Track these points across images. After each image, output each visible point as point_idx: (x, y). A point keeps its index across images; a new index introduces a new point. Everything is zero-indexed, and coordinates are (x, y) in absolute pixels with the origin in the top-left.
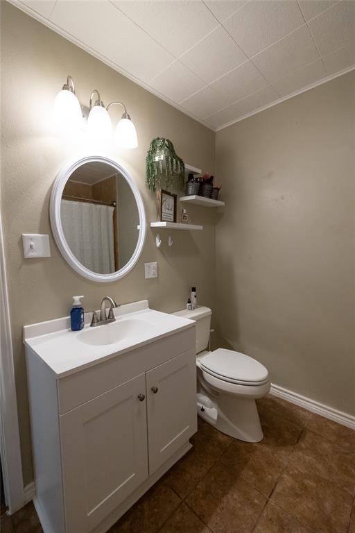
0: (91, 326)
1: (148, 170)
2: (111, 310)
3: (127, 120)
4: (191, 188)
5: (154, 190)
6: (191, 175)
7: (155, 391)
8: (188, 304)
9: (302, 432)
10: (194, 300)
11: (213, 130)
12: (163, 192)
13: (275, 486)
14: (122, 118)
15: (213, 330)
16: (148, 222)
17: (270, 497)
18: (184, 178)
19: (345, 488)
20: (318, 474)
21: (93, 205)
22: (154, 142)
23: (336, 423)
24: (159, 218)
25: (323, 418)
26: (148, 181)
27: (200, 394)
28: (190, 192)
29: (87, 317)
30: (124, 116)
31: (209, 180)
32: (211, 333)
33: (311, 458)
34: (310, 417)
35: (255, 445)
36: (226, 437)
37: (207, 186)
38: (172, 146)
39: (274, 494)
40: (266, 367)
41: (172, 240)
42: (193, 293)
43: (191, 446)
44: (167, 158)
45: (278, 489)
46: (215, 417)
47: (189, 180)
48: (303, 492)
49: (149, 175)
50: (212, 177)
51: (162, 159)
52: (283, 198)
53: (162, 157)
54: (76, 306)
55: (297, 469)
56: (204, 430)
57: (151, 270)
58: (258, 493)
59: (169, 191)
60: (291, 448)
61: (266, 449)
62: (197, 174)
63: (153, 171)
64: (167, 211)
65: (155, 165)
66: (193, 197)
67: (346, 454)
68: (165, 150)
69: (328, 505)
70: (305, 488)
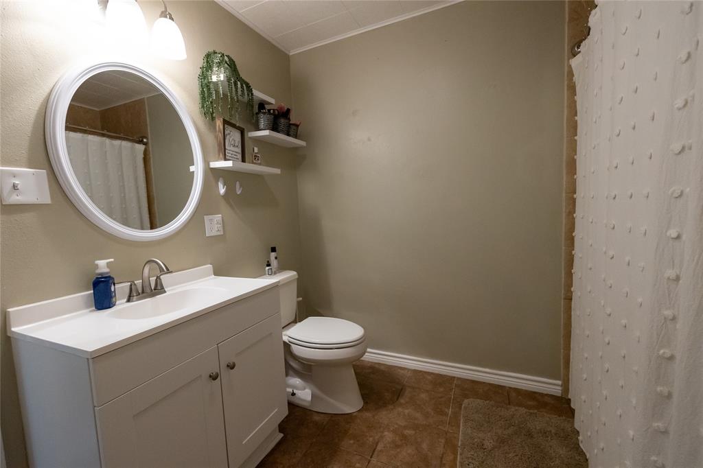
0: (129, 301)
1: (202, 92)
2: (158, 278)
3: (167, 20)
4: (263, 121)
5: (213, 119)
6: (262, 105)
7: (231, 367)
8: (267, 268)
9: (402, 389)
10: (274, 263)
11: (287, 52)
12: (225, 122)
13: (376, 446)
14: (161, 16)
15: (301, 299)
16: (206, 162)
17: (371, 457)
18: (253, 107)
19: (440, 427)
20: (416, 422)
21: (107, 141)
22: (208, 56)
23: (432, 373)
24: (221, 156)
25: (421, 371)
26: (203, 107)
27: (289, 378)
28: (262, 126)
29: (120, 289)
30: (164, 14)
31: (286, 114)
32: (299, 303)
33: (410, 410)
34: (409, 374)
35: (355, 414)
36: (322, 415)
37: (282, 121)
38: (235, 65)
39: (376, 453)
40: (362, 327)
41: (241, 186)
42: (273, 255)
43: (282, 435)
44: (229, 80)
45: (379, 447)
46: (309, 398)
47: (260, 111)
48: (403, 441)
49: (203, 98)
50: (288, 110)
51: (222, 78)
52: (369, 140)
53: (222, 77)
54: (101, 274)
55: (397, 424)
56: (296, 416)
57: (213, 225)
58: (360, 457)
59: (233, 121)
60: (391, 407)
61: (368, 414)
62: (269, 104)
63: (210, 94)
64: (232, 148)
65: (211, 86)
66: (266, 133)
67: (441, 397)
68: (226, 69)
69: (424, 446)
70: (404, 437)
